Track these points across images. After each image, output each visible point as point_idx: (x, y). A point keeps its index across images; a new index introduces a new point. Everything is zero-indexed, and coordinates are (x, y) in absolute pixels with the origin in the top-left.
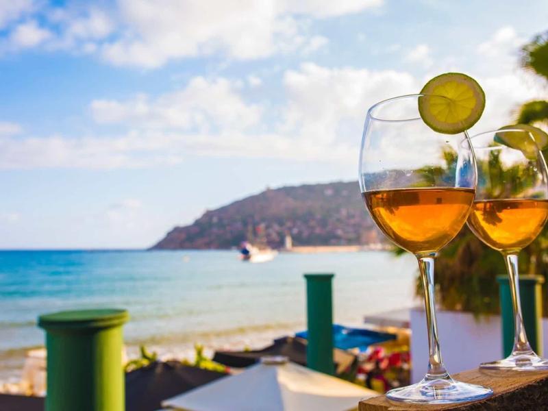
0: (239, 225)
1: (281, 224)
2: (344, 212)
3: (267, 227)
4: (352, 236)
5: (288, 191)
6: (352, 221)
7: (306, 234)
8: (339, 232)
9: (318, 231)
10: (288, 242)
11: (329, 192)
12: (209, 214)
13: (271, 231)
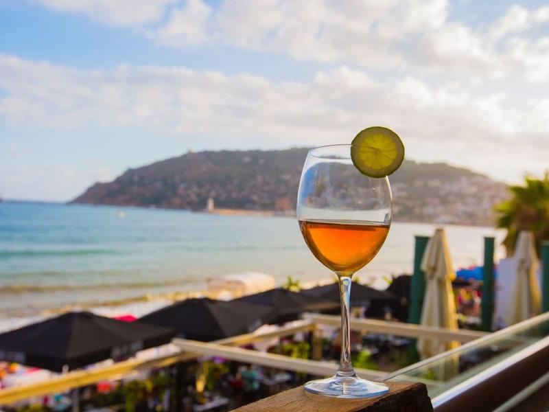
0: (159, 185)
1: (200, 186)
2: (259, 179)
3: (187, 189)
4: (267, 201)
5: (208, 155)
6: (267, 188)
7: (223, 197)
8: (255, 198)
9: (234, 195)
10: (211, 204)
11: (247, 159)
12: (130, 173)
13: (189, 192)
